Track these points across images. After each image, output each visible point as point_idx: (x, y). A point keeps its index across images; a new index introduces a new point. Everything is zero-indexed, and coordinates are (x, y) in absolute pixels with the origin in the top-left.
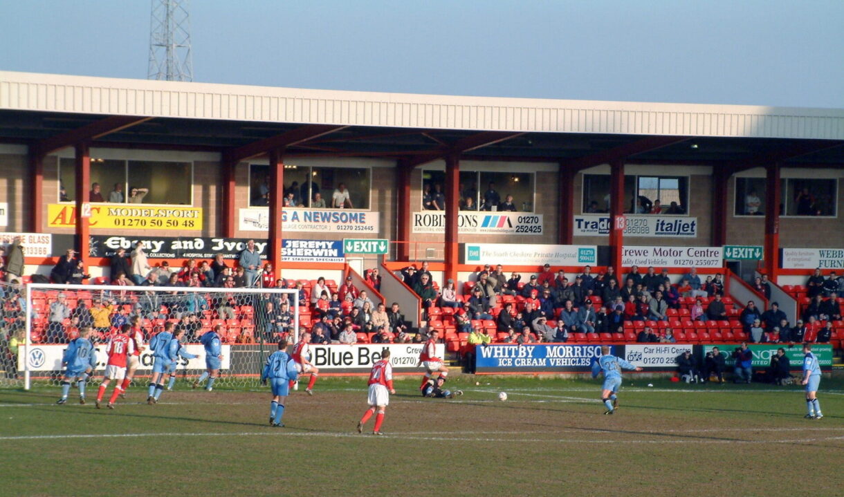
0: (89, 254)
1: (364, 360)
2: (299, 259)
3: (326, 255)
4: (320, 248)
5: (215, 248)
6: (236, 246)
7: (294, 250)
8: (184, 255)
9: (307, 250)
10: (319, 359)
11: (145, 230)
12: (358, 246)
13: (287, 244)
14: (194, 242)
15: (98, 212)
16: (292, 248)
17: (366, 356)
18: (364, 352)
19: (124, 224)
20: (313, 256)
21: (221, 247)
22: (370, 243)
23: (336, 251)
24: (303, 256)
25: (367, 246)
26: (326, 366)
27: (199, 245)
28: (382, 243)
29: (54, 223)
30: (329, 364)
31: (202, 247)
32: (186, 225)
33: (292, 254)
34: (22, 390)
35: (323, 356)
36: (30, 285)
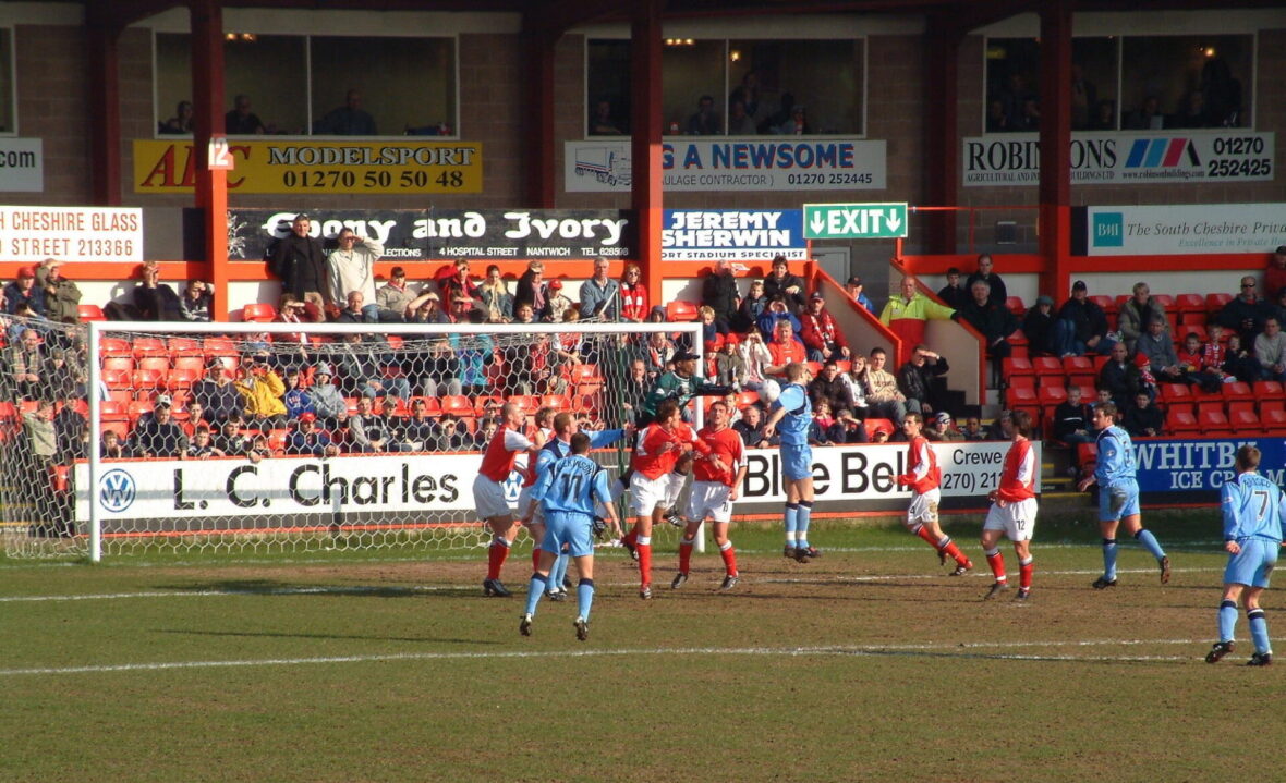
0: (229, 254)
1: (855, 481)
2: (702, 255)
3: (764, 242)
4: (751, 227)
5: (511, 234)
6: (557, 230)
7: (691, 234)
8: (442, 251)
9: (723, 232)
10: (752, 480)
11: (352, 195)
12: (838, 222)
13: (675, 221)
14: (463, 221)
15: (247, 157)
16: (685, 230)
17: (859, 472)
18: (854, 464)
19: (305, 184)
20: (734, 246)
21: (524, 231)
22: (864, 212)
23: (786, 233)
24: (713, 247)
25: (858, 221)
26: (769, 498)
27: (475, 228)
28: (893, 212)
29: (147, 183)
30: (775, 492)
31: (481, 232)
32: (445, 183)
33: (686, 243)
34: (85, 561)
35: (761, 475)
36: (99, 326)
